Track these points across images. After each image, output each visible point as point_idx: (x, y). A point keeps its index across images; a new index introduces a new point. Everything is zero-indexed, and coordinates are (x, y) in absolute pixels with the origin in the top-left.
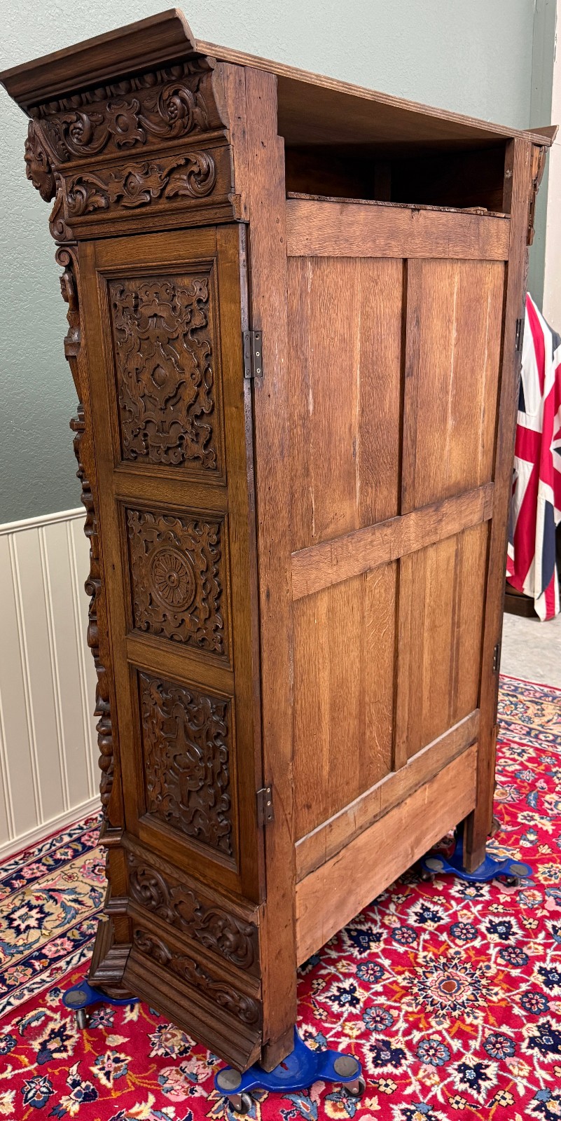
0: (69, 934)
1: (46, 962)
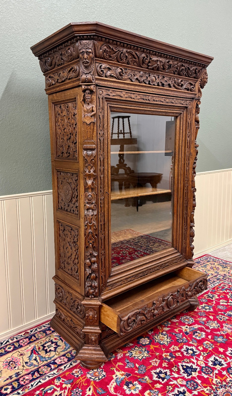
0: (66, 355)
1: (56, 366)
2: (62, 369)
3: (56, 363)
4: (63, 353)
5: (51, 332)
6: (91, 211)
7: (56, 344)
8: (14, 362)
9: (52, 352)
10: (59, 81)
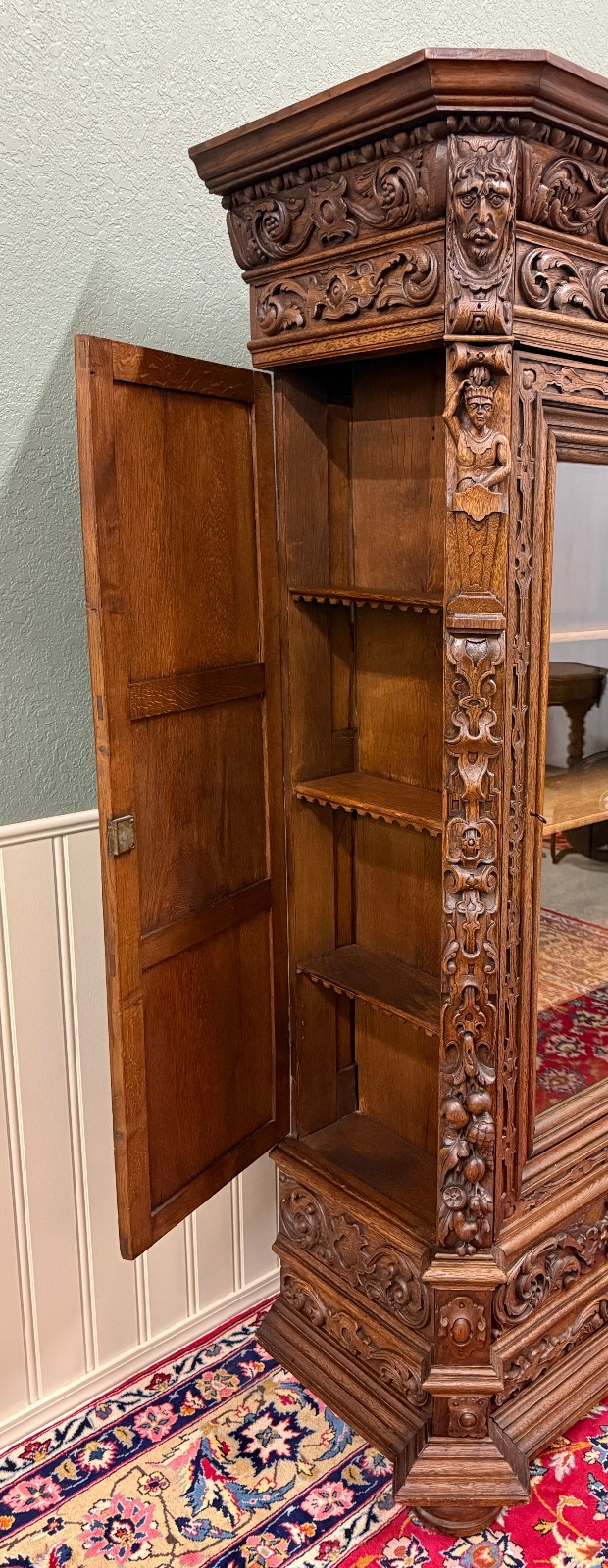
2: (336, 1543)
3: (307, 1517)
4: (326, 1467)
5: (262, 1367)
6: (473, 896)
7: (293, 1426)
8: (129, 1521)
9: (281, 1462)
10: (328, 314)
